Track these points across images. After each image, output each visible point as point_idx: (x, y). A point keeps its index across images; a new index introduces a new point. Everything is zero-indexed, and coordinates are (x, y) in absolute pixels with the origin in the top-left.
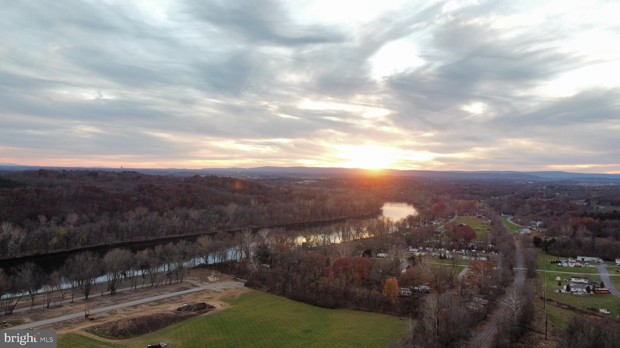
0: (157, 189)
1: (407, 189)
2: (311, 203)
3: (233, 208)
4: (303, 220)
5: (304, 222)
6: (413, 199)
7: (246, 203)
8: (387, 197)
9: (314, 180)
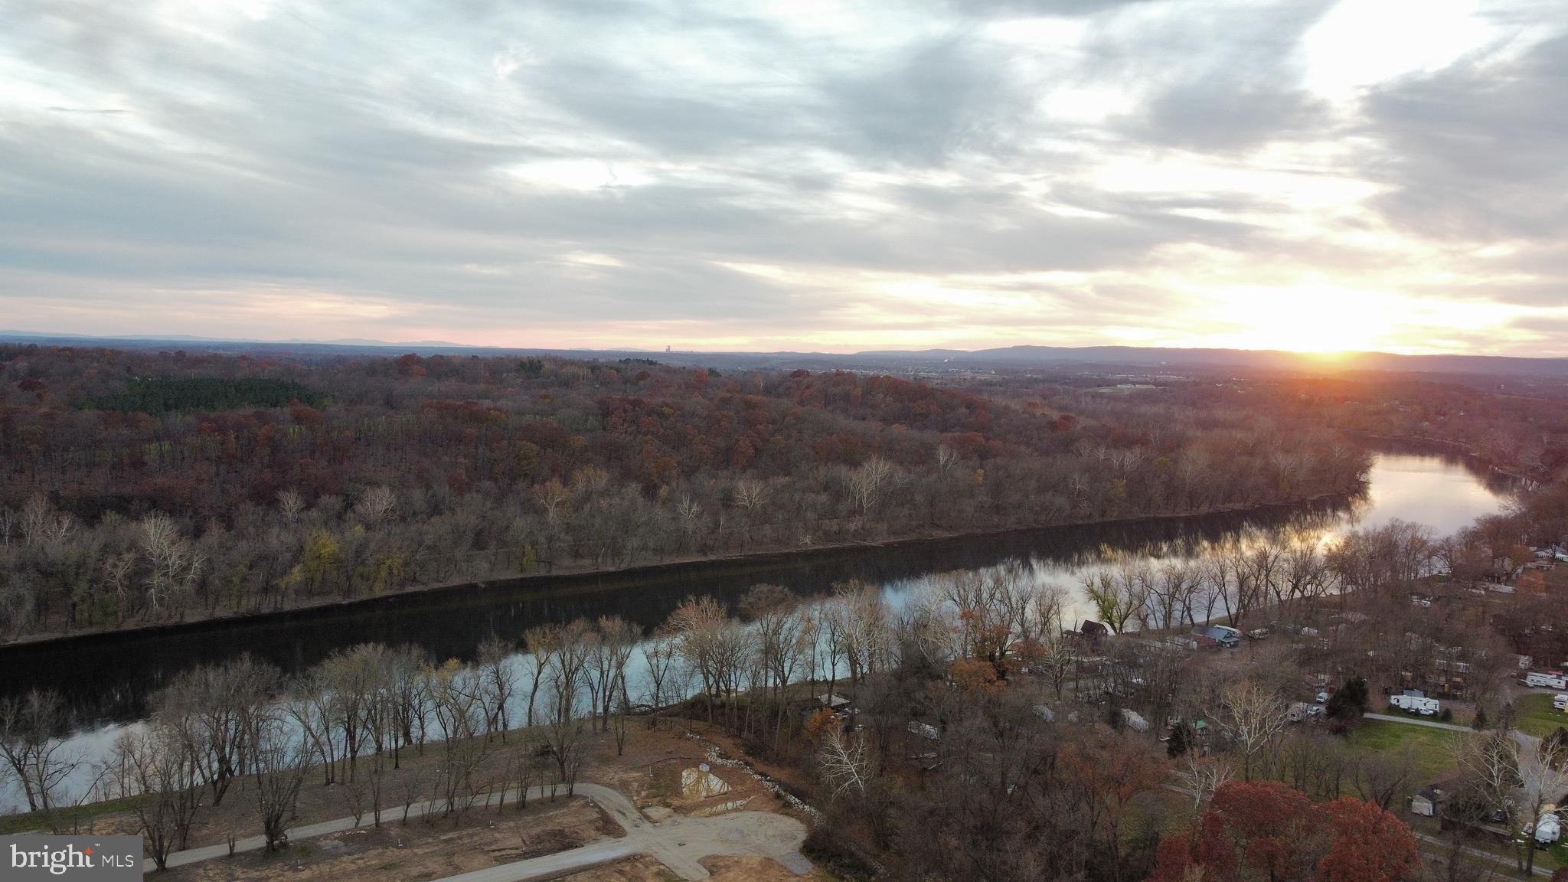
0: (651, 412)
1: (1444, 415)
2: (1131, 458)
3: (876, 473)
4: (1103, 513)
5: (1105, 519)
6: (1468, 446)
7: (924, 456)
8: (1375, 436)
9: (1147, 383)
